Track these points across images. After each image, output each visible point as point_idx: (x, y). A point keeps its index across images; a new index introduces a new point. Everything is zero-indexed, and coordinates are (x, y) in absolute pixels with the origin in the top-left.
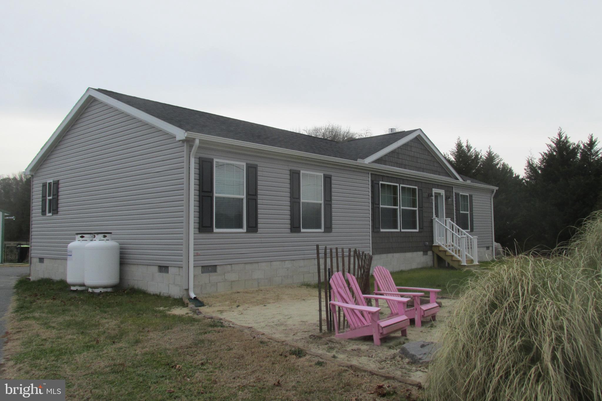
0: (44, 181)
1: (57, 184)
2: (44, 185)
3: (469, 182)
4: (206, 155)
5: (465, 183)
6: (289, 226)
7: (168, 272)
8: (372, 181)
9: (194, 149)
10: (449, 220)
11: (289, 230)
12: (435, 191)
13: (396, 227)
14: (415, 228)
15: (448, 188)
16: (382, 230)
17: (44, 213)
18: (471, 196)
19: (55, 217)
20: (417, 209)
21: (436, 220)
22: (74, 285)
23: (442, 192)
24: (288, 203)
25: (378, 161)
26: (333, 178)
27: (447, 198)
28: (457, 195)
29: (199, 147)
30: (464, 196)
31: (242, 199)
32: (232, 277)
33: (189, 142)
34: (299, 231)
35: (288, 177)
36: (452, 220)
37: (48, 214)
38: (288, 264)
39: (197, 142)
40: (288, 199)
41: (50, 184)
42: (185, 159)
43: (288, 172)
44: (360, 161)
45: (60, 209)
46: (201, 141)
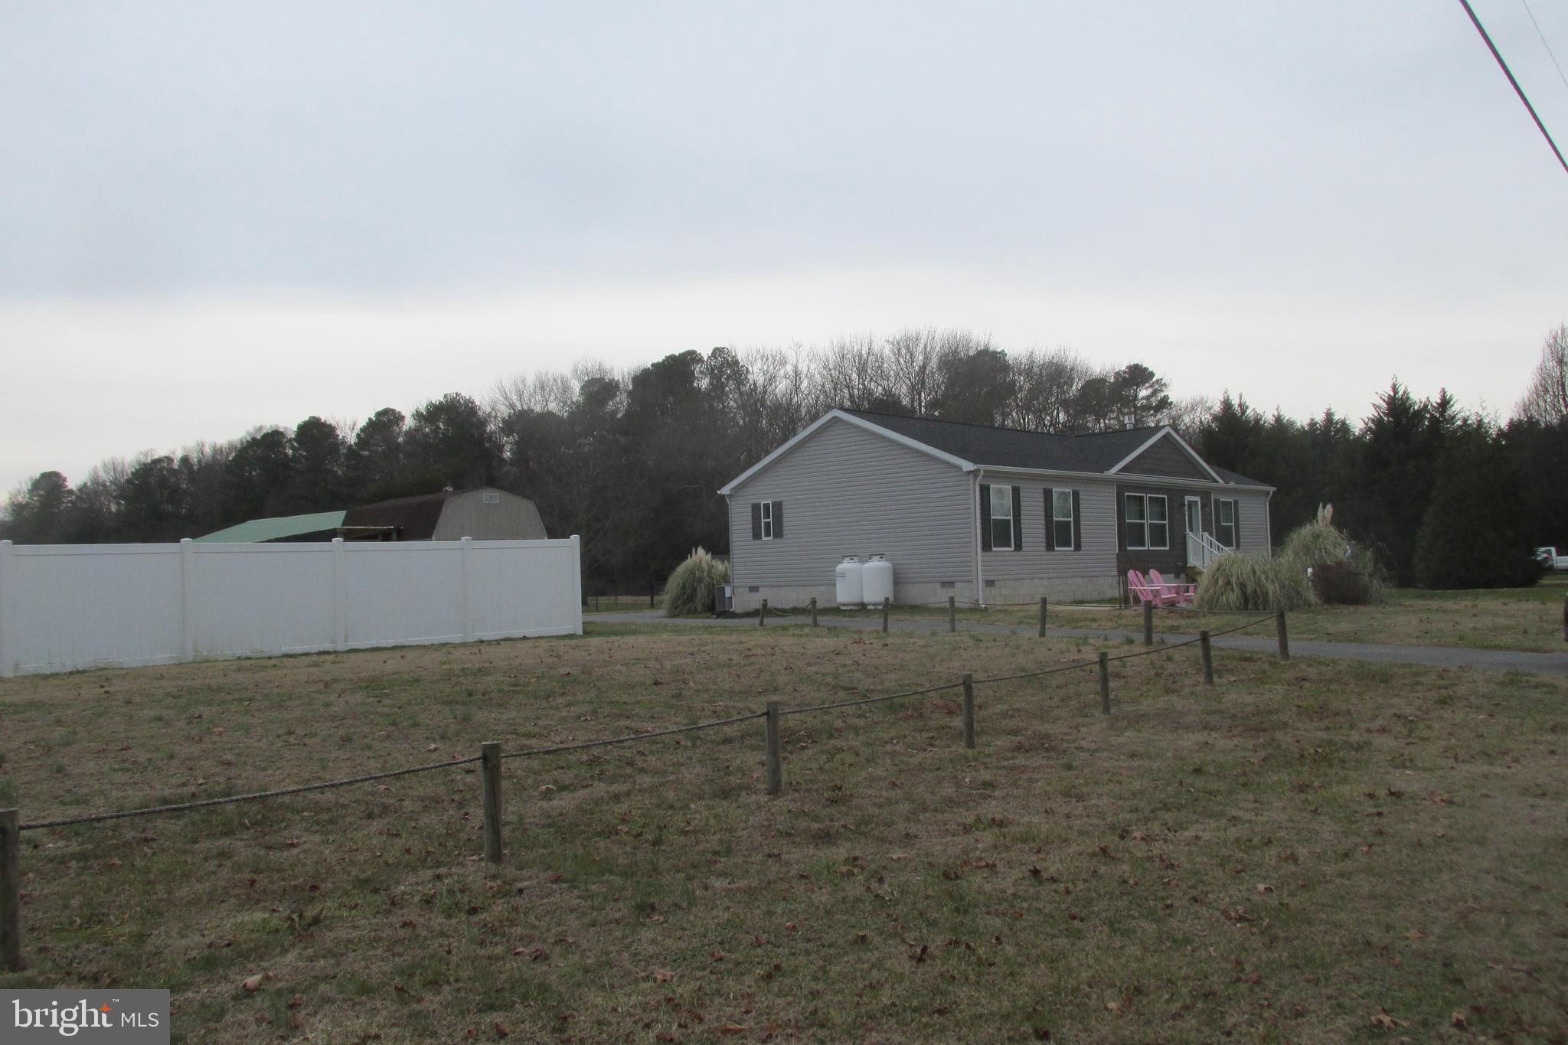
0: (757, 501)
1: (778, 506)
2: (756, 508)
3: (1232, 484)
4: (985, 483)
5: (1226, 485)
6: (1045, 545)
7: (954, 587)
8: (1118, 494)
9: (979, 477)
10: (1206, 535)
11: (1044, 549)
12: (1188, 498)
13: (1143, 545)
14: (1165, 546)
15: (1205, 494)
16: (1129, 548)
17: (756, 536)
18: (1236, 502)
19: (778, 540)
20: (1166, 522)
21: (1190, 535)
22: (844, 605)
23: (1198, 499)
24: (1043, 522)
25: (1124, 469)
26: (1081, 493)
27: (1203, 507)
28: (1217, 502)
29: (984, 476)
30: (1227, 502)
31: (1009, 520)
32: (1006, 591)
33: (975, 473)
34: (1054, 550)
35: (1042, 495)
36: (1211, 534)
37: (764, 538)
38: (1045, 582)
39: (982, 473)
40: (1043, 518)
41: (767, 506)
42: (971, 486)
43: (1042, 491)
44: (1106, 473)
45: (785, 533)
46: (985, 471)
